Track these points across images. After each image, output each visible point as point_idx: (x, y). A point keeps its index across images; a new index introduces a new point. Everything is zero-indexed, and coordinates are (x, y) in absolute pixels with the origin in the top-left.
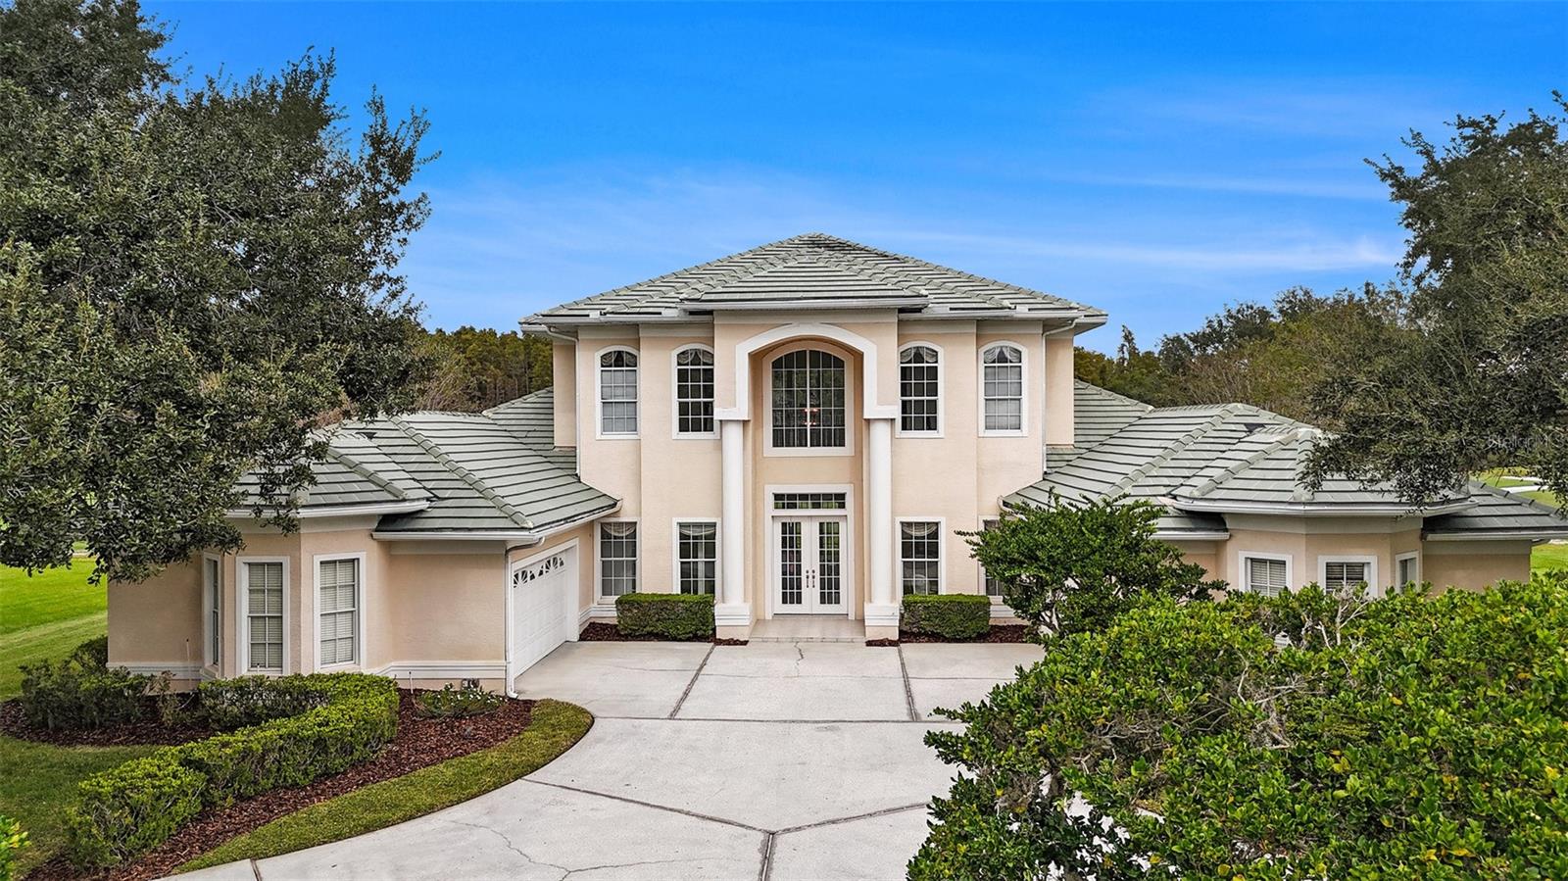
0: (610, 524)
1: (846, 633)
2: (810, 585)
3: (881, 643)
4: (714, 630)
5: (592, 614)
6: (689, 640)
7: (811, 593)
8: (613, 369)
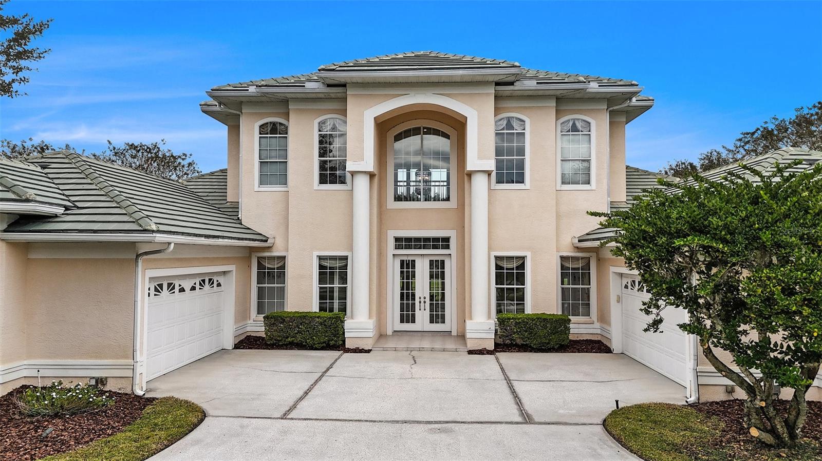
0: (264, 258)
1: (450, 345)
2: (422, 308)
3: (481, 352)
4: (344, 341)
5: (249, 329)
6: (322, 349)
7: (422, 315)
8: (269, 135)
